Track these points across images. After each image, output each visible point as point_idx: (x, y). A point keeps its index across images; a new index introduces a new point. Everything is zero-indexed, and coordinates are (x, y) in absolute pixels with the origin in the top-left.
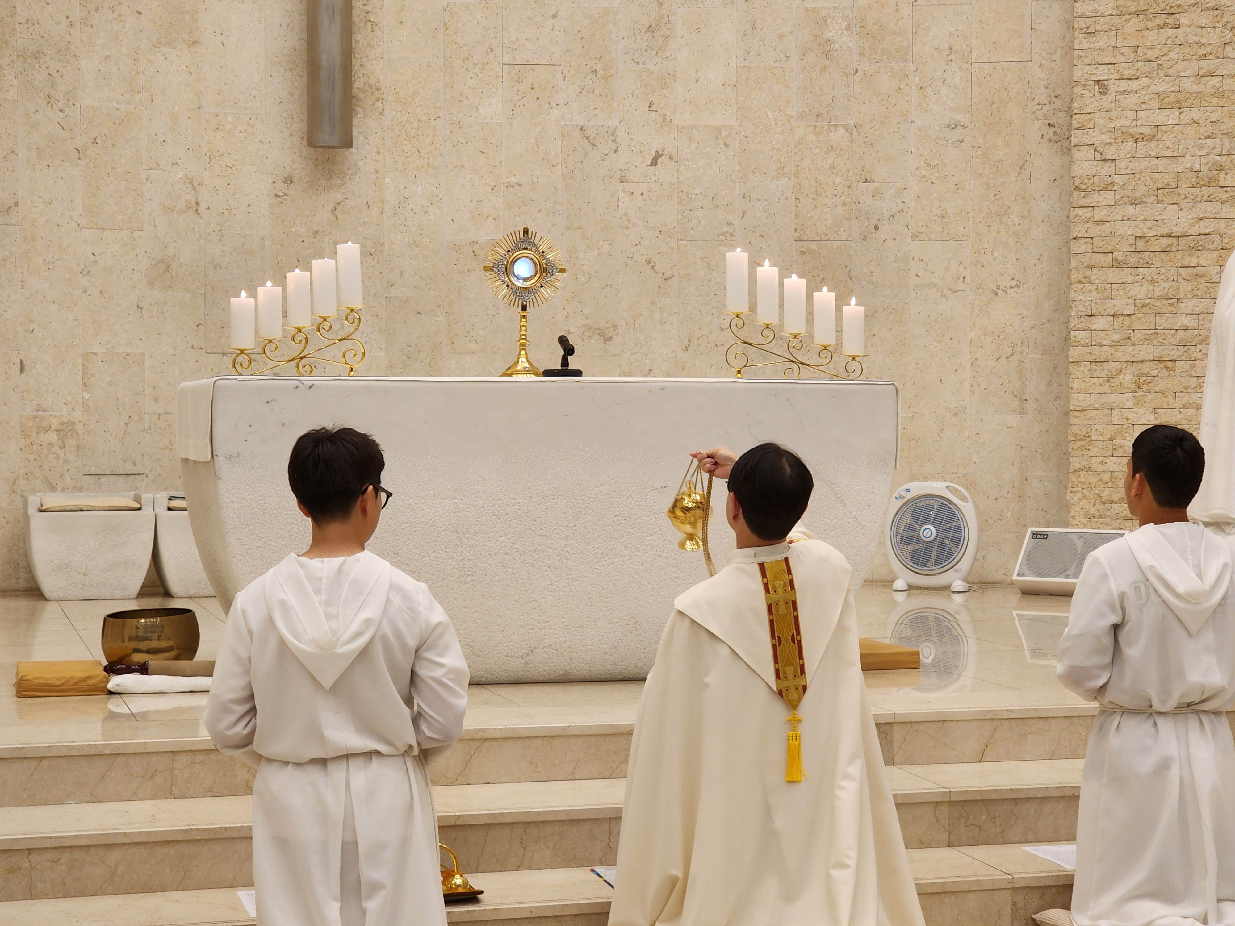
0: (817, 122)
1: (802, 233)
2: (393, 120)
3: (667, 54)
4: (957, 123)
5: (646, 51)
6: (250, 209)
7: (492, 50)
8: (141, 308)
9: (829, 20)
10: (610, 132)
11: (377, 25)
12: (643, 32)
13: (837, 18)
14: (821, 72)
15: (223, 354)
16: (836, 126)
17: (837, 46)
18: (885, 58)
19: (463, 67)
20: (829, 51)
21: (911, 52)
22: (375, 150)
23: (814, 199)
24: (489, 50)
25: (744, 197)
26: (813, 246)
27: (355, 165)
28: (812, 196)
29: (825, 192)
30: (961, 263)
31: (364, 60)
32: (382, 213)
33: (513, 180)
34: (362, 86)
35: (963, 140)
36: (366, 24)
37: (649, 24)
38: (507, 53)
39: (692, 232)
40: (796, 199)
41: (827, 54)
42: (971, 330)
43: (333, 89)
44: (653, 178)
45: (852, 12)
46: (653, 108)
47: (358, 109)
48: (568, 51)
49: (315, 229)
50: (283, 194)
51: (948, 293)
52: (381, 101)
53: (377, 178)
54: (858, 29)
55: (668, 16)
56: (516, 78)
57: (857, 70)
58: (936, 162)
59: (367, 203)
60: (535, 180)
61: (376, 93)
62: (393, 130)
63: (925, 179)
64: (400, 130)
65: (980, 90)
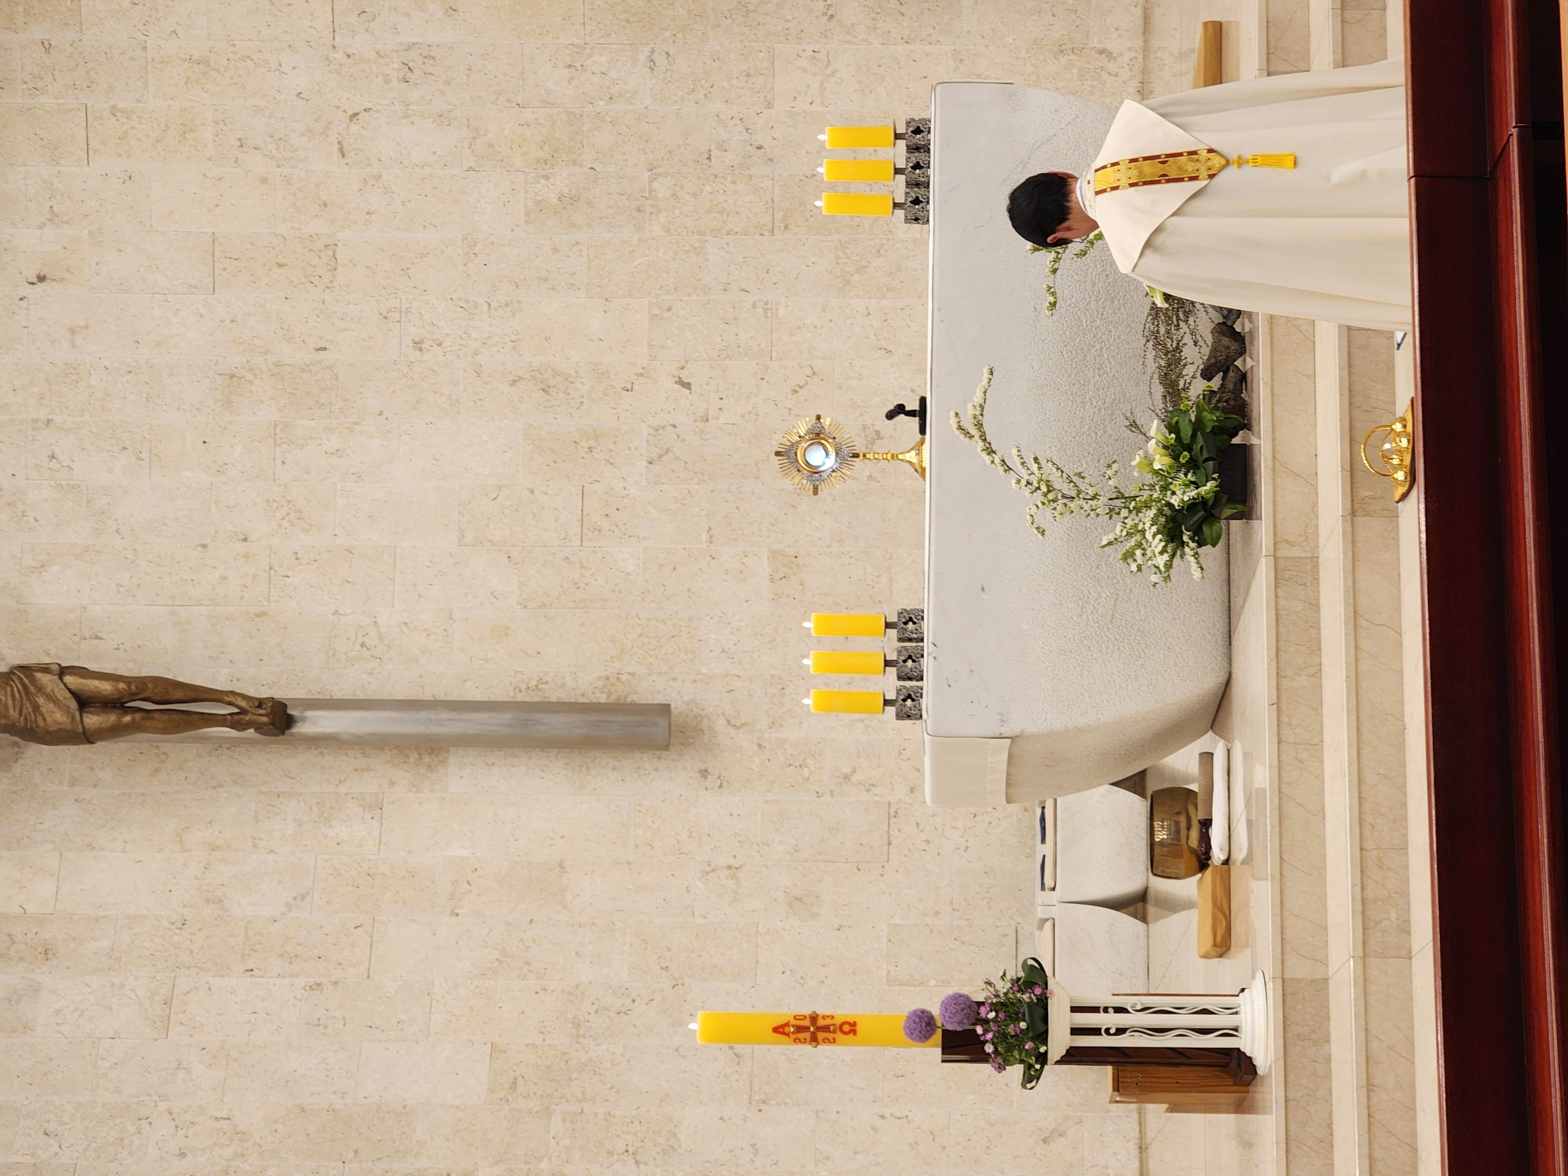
0: (645, 211)
1: (764, 228)
2: (640, 664)
3: (572, 372)
4: (648, 60)
5: (569, 394)
6: (735, 815)
7: (567, 558)
8: (840, 926)
9: (539, 198)
10: (655, 433)
11: (541, 679)
12: (548, 397)
13: (536, 190)
14: (592, 207)
15: (889, 844)
16: (650, 191)
17: (566, 190)
18: (578, 138)
19: (584, 589)
20: (571, 199)
21: (572, 109)
22: (672, 683)
23: (728, 216)
24: (567, 561)
25: (725, 290)
26: (779, 216)
27: (687, 704)
28: (725, 216)
29: (721, 203)
30: (798, 55)
31: (578, 692)
32: (738, 676)
33: (704, 537)
34: (605, 696)
35: (667, 53)
36: (540, 690)
37: (541, 391)
38: (570, 541)
39: (763, 346)
40: (728, 234)
41: (575, 200)
42: (871, 44)
43: (610, 722)
44: (705, 387)
45: (529, 173)
46: (629, 387)
47: (629, 700)
48: (568, 477)
49: (755, 747)
50: (719, 781)
51: (830, 70)
52: (620, 676)
53: (701, 681)
54: (547, 167)
55: (533, 371)
56: (596, 532)
57: (592, 168)
58: (690, 82)
59: (728, 692)
60: (705, 513)
61: (613, 680)
62: (651, 664)
63: (709, 95)
64: (651, 656)
65: (614, 35)
